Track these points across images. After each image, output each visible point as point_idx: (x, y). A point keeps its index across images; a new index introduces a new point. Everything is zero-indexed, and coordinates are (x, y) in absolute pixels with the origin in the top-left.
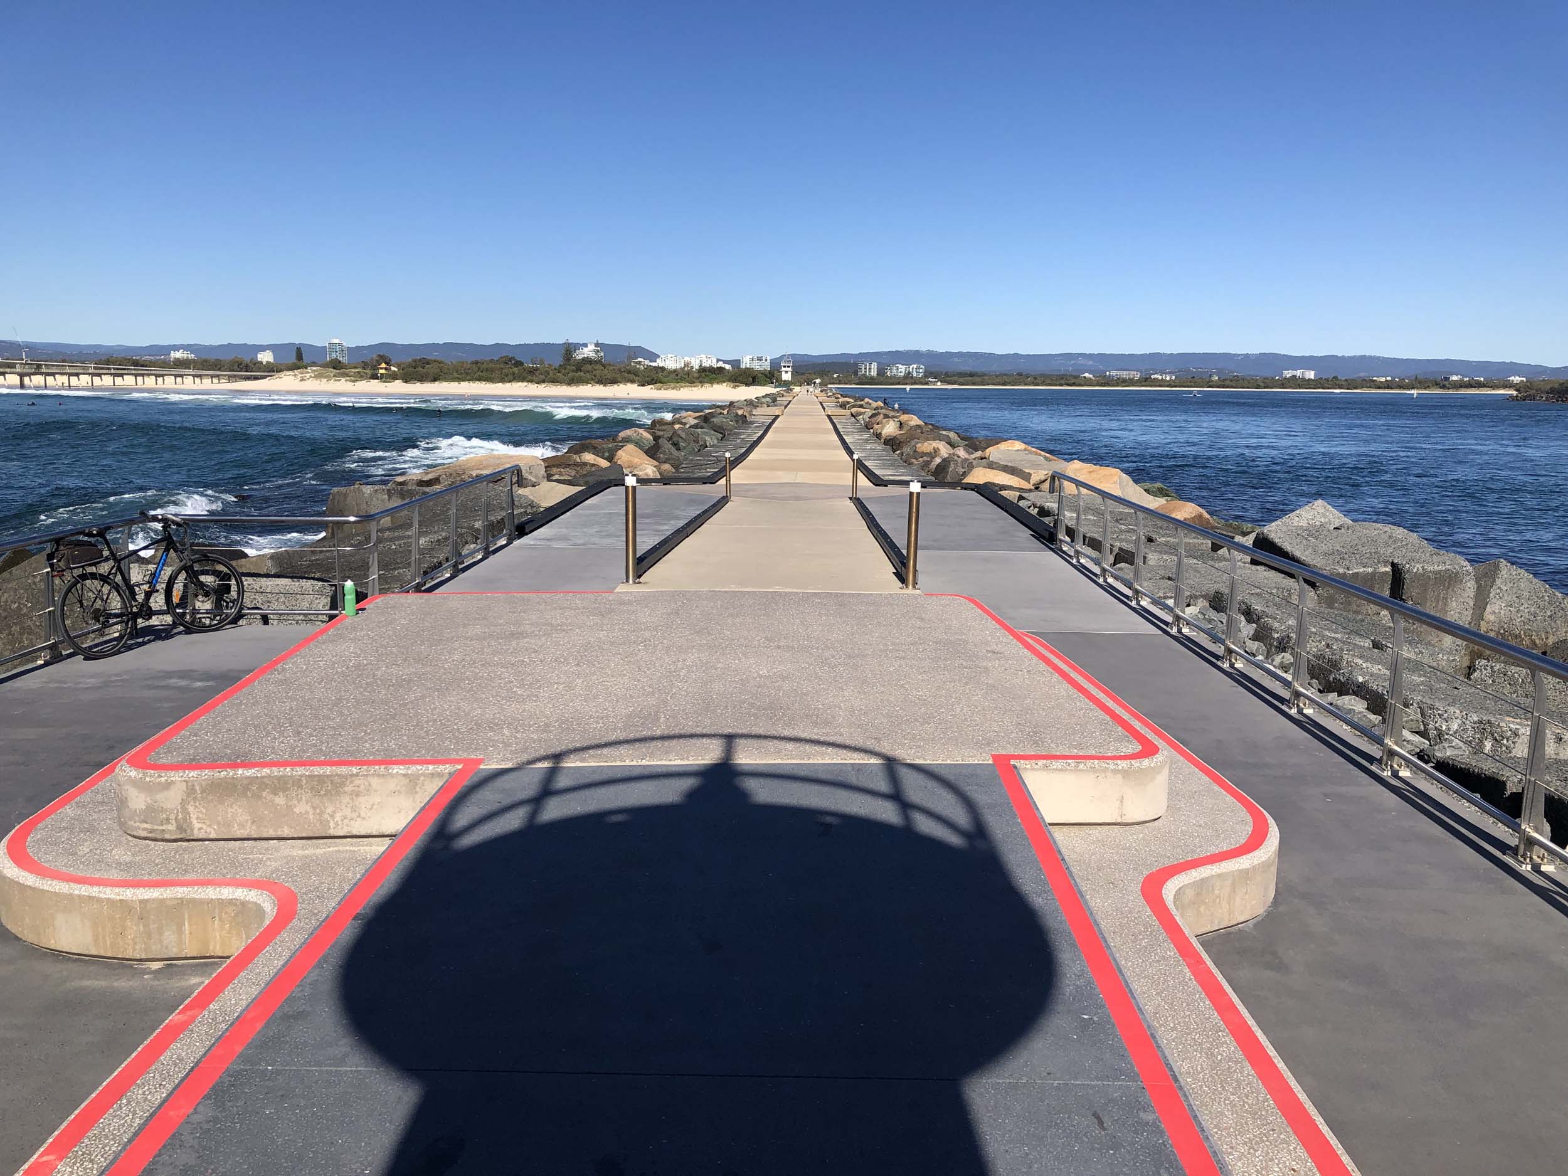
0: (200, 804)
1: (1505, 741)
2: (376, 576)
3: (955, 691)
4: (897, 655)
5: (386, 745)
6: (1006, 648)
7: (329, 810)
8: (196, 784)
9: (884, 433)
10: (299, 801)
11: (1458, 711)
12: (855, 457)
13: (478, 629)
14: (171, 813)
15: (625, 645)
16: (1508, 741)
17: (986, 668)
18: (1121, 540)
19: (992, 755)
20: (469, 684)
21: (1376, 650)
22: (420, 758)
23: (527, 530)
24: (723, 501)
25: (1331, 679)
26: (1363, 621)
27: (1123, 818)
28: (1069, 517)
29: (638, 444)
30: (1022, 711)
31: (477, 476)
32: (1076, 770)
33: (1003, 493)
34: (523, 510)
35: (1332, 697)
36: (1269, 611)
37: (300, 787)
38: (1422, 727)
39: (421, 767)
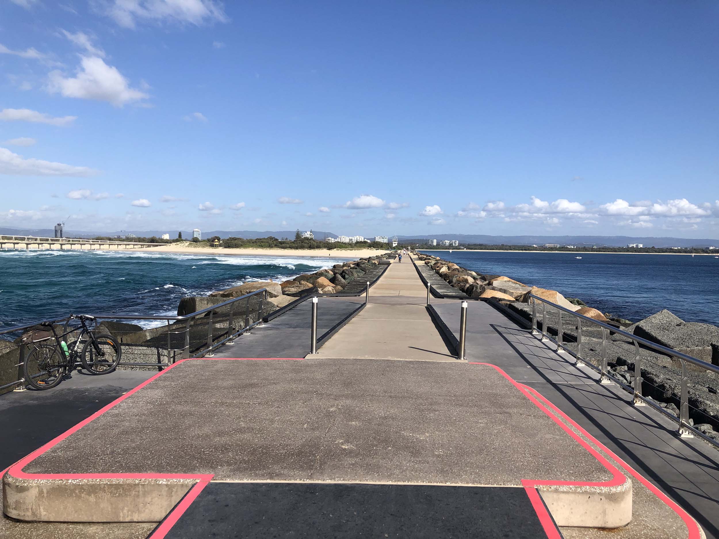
0: (45, 500)
2: (188, 346)
8: (44, 488)
9: (441, 271)
10: (103, 500)
14: (29, 505)
15: (306, 394)
19: (521, 480)
24: (364, 305)
27: (607, 523)
29: (326, 276)
30: (535, 445)
33: (501, 302)
39: (176, 480)
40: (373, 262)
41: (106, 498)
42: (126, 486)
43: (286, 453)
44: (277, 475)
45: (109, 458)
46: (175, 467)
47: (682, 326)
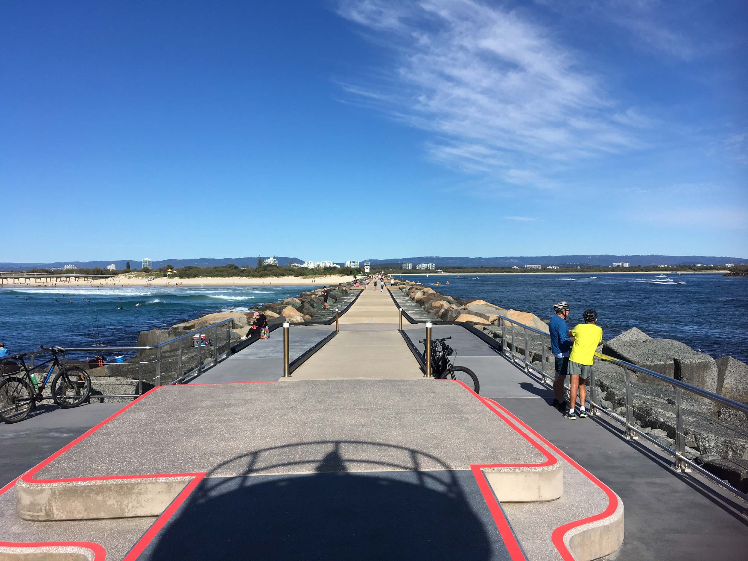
0: (58, 501)
1: (739, 452)
2: (159, 376)
3: (451, 431)
4: (422, 412)
5: (156, 466)
6: (477, 407)
7: (126, 502)
8: (56, 490)
9: (415, 297)
10: (110, 498)
11: (713, 436)
12: (401, 309)
13: (208, 403)
14: (42, 506)
15: (282, 410)
16: (740, 451)
17: (468, 419)
18: (536, 349)
19: (470, 465)
20: (201, 432)
21: (670, 405)
22: (174, 473)
23: (237, 350)
24: (335, 333)
25: (647, 420)
26: (662, 389)
27: (541, 497)
28: (508, 338)
29: (293, 305)
30: (486, 441)
31: (213, 324)
32: (514, 472)
33: (476, 326)
34: (235, 340)
35: (648, 430)
36: (613, 385)
37: (111, 490)
38: (696, 445)
39: (174, 478)
41: (112, 496)
42: (130, 485)
45: (109, 465)
47: (647, 343)
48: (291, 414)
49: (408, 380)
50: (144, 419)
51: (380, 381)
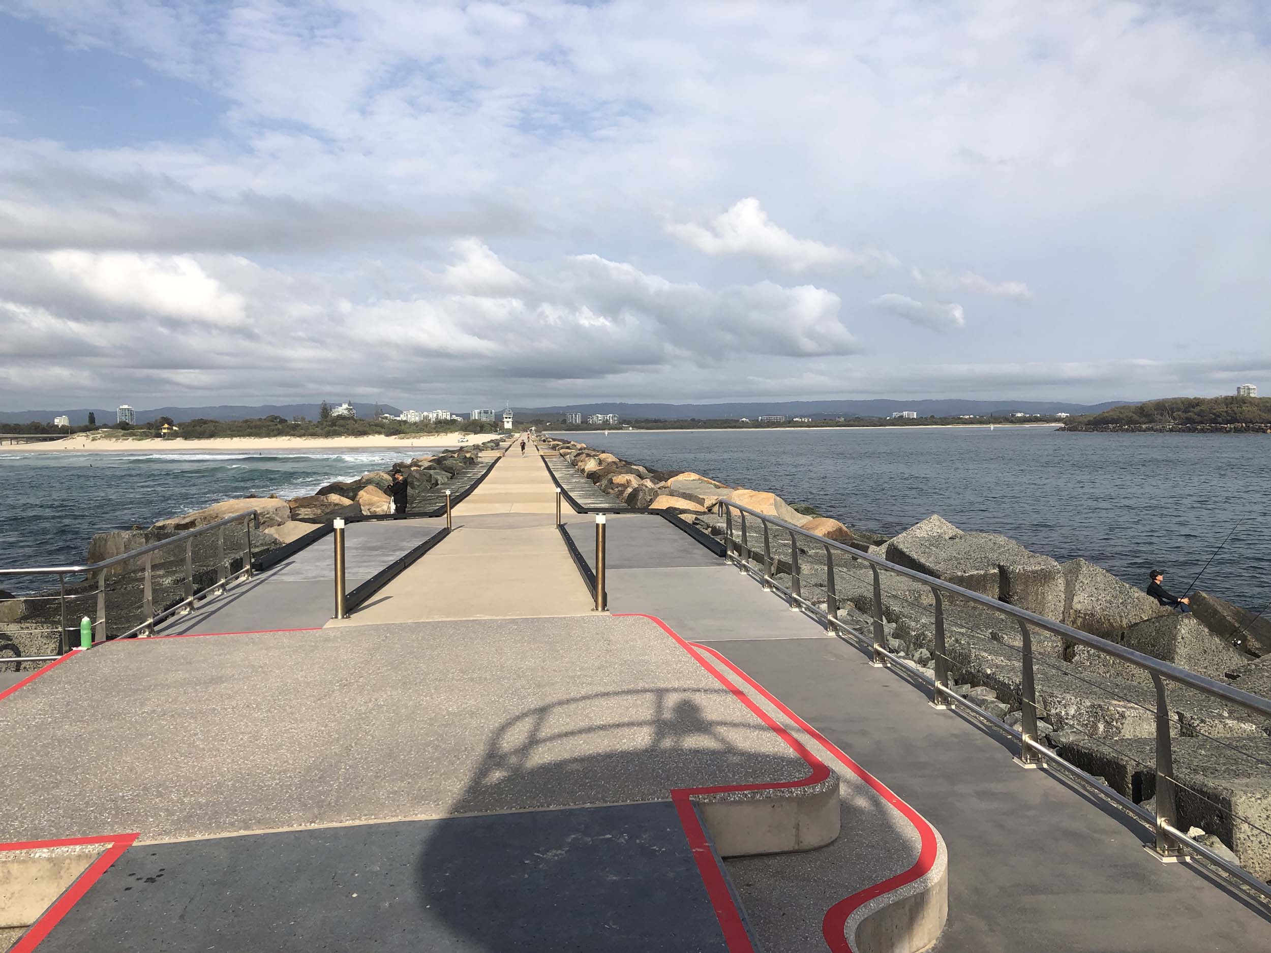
2: (104, 620)
5: (37, 822)
9: (586, 468)
11: (1073, 698)
13: (180, 675)
15: (321, 686)
16: (1117, 723)
18: (779, 554)
19: (671, 790)
20: (151, 740)
21: (995, 642)
22: (68, 837)
24: (445, 532)
26: (979, 615)
27: (800, 844)
28: (736, 535)
29: (378, 485)
31: (228, 518)
35: (966, 688)
36: (906, 611)
38: (1045, 714)
39: (67, 849)
40: (468, 455)
43: (277, 784)
44: (259, 822)
46: (66, 827)
47: (957, 540)
48: (337, 693)
49: (565, 618)
50: (40, 714)
51: (514, 621)
